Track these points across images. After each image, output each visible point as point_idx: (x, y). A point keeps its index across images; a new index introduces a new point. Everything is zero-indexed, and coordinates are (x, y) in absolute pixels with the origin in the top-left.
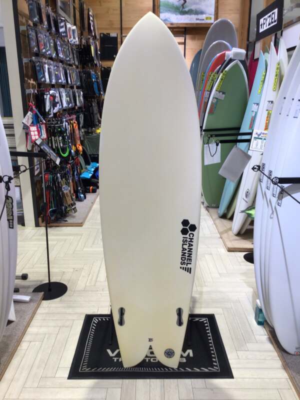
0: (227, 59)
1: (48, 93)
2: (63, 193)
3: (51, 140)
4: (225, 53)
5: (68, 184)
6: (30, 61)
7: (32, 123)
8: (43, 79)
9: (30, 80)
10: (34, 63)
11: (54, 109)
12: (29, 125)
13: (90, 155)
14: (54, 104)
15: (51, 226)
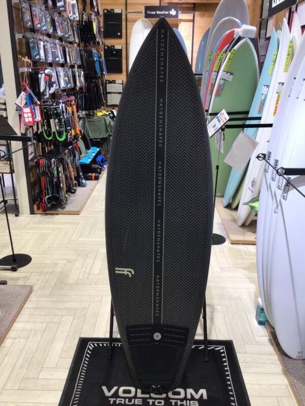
0: (236, 37)
1: (43, 72)
4: (234, 31)
6: (23, 37)
7: (26, 104)
8: (38, 57)
9: (25, 58)
10: (27, 39)
11: (50, 89)
12: (22, 106)
13: (90, 140)
14: (50, 84)
15: (47, 214)
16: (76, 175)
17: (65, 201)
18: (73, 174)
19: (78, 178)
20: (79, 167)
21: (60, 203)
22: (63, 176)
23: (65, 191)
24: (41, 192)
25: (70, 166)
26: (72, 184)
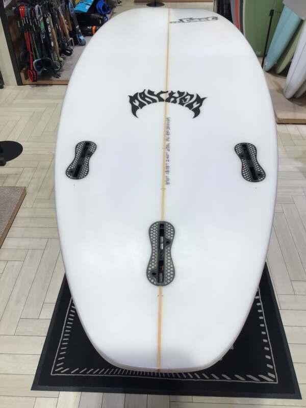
15: (38, 85)
16: (71, 30)
17: (59, 67)
18: (67, 28)
19: (73, 33)
20: (75, 17)
21: (53, 70)
22: (53, 30)
23: (58, 52)
24: (26, 55)
25: (62, 16)
26: (66, 42)
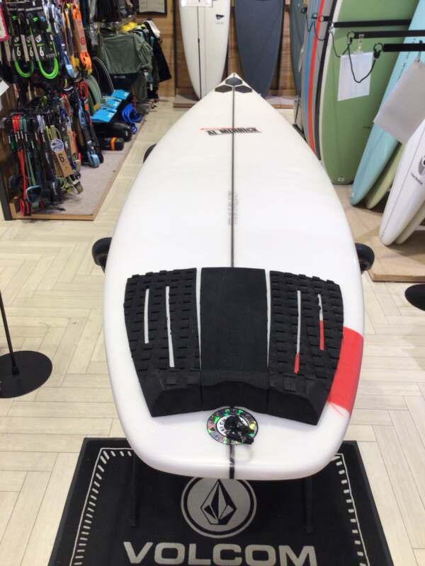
2: (53, 156)
3: (20, 42)
5: (62, 135)
13: (112, 76)
20: (86, 128)
24: (19, 179)
